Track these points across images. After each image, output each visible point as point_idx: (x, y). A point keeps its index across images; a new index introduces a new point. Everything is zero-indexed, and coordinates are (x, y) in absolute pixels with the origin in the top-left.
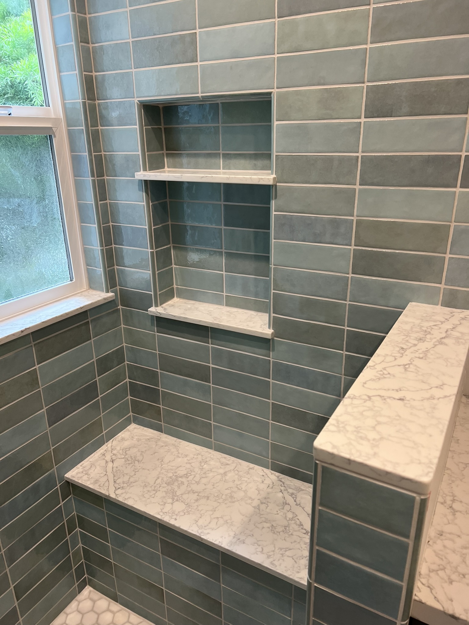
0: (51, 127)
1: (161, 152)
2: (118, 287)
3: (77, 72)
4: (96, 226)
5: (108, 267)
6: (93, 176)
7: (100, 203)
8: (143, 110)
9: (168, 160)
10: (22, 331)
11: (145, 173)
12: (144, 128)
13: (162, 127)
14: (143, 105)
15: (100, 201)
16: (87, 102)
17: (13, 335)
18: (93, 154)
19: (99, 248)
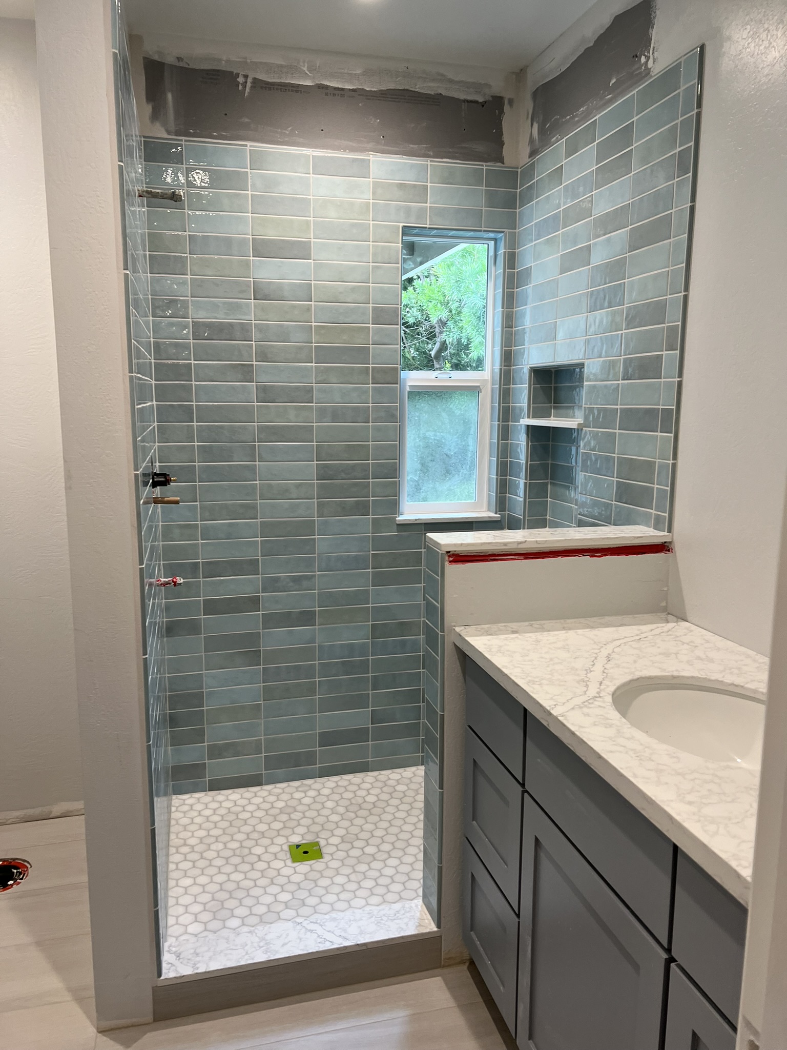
0: (479, 386)
1: (550, 405)
2: (507, 512)
3: (499, 348)
4: (495, 459)
5: (500, 493)
6: (499, 421)
7: (501, 442)
8: (532, 374)
9: (555, 411)
10: (416, 520)
11: (528, 420)
12: (532, 386)
13: (553, 385)
14: (534, 370)
15: (502, 440)
16: (503, 368)
17: (409, 520)
18: (502, 405)
19: (495, 477)
